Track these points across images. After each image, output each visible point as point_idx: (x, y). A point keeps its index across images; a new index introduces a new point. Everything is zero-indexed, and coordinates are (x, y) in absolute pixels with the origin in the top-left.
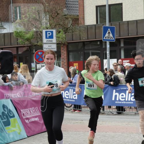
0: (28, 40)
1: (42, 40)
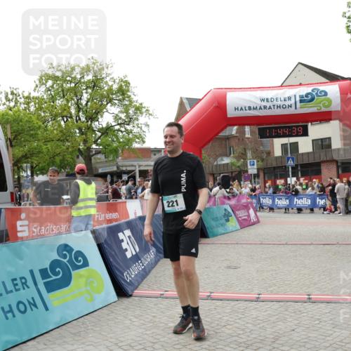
0: (239, 167)
1: (247, 167)
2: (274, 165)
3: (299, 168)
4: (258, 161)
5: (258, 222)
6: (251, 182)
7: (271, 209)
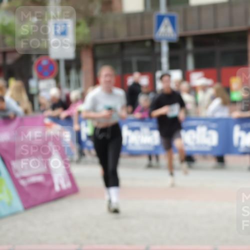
2: (123, 36)
3: (190, 46)
4: (78, 24)
5: (74, 190)
6: (57, 79)
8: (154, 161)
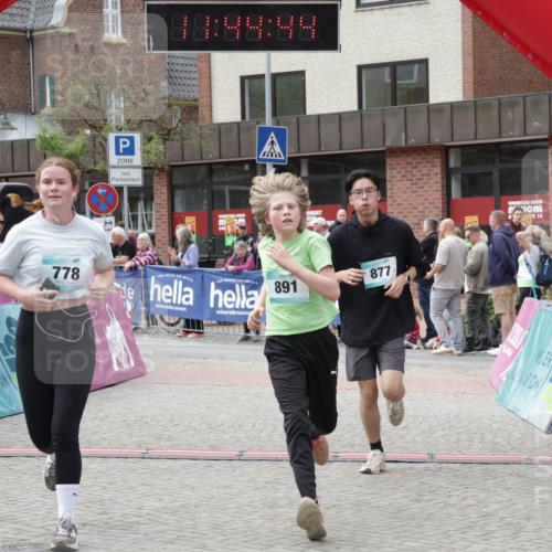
1: (105, 159)
3: (305, 173)
5: (139, 372)
6: (118, 216)
7: (193, 326)
8: (252, 334)
